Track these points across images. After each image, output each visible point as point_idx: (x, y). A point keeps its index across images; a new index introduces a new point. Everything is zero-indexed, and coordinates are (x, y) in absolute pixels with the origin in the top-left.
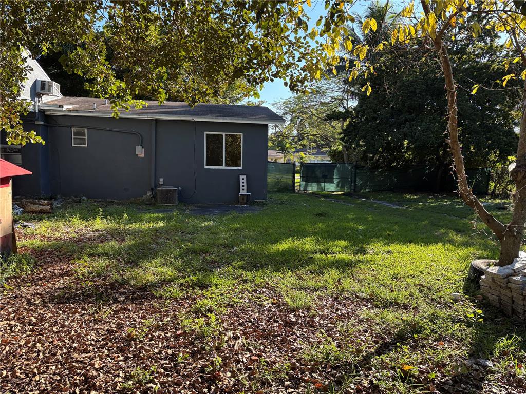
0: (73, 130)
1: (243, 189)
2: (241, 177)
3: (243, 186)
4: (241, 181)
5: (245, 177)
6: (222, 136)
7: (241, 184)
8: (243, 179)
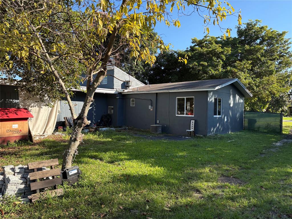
0: (131, 99)
1: (192, 128)
2: (192, 121)
3: (192, 126)
4: (192, 123)
5: (194, 121)
6: (184, 98)
7: (191, 125)
8: (193, 122)
